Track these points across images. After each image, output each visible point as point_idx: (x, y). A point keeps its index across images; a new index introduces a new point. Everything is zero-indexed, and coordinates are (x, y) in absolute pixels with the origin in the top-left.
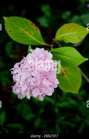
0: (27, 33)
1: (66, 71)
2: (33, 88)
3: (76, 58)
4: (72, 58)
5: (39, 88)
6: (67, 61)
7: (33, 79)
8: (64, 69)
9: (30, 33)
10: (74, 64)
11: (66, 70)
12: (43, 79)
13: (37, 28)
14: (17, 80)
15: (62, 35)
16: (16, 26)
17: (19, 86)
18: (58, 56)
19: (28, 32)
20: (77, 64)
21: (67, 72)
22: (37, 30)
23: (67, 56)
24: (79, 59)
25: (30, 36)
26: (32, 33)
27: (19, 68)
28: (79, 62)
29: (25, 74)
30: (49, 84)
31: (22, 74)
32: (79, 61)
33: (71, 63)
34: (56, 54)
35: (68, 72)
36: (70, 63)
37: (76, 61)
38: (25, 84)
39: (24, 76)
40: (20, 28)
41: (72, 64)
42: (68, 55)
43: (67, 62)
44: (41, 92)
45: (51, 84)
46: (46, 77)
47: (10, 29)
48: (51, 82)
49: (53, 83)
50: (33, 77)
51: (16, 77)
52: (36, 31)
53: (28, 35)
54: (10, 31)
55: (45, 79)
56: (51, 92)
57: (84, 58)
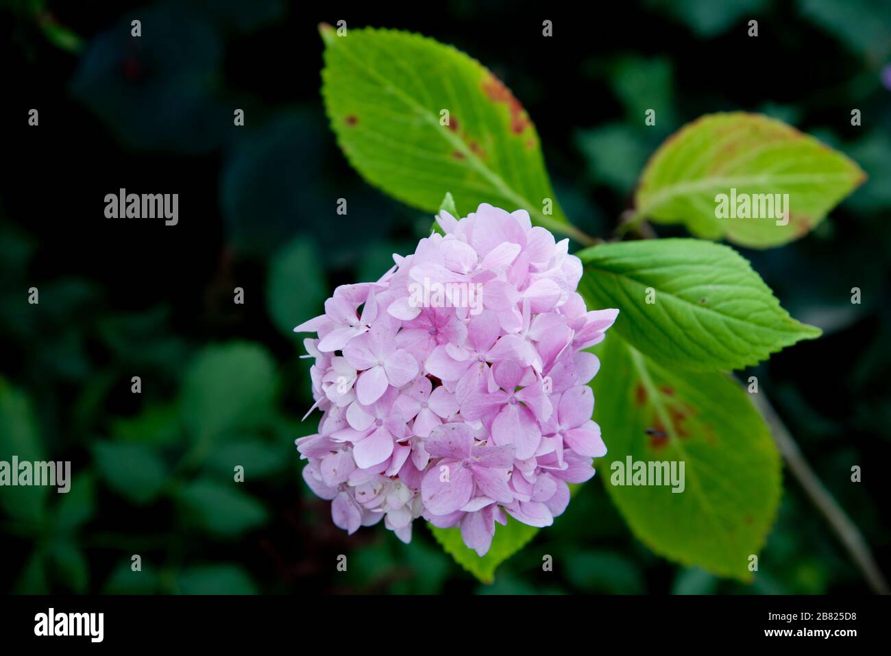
0: (458, 142)
1: (678, 417)
2: (432, 463)
3: (742, 318)
4: (718, 311)
5: (467, 465)
6: (680, 325)
7: (438, 403)
8: (671, 400)
9: (474, 147)
10: (723, 350)
11: (681, 408)
12: (502, 406)
13: (523, 116)
14: (330, 393)
15: (683, 188)
16: (390, 88)
17: (342, 438)
18: (628, 295)
19: (465, 137)
20: (745, 355)
21: (684, 425)
22: (519, 130)
23: (681, 297)
24: (761, 324)
25: (476, 163)
26: (488, 144)
27: (354, 320)
28: (753, 344)
29: (387, 364)
30: (540, 446)
31: (371, 360)
32: (756, 338)
33: (703, 347)
34: (613, 276)
35: (693, 424)
36: (697, 343)
37: (737, 333)
38: (382, 429)
39: (377, 372)
40: (418, 109)
41: (710, 353)
42: (694, 289)
43: (677, 332)
44: (477, 493)
45: (552, 447)
46: (519, 396)
47: (353, 108)
48: (551, 435)
49: (566, 446)
50: (436, 382)
51: (328, 378)
52: (510, 136)
53: (459, 155)
54: (352, 121)
55: (514, 409)
56: (546, 503)
57: (795, 323)
